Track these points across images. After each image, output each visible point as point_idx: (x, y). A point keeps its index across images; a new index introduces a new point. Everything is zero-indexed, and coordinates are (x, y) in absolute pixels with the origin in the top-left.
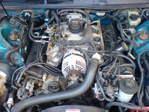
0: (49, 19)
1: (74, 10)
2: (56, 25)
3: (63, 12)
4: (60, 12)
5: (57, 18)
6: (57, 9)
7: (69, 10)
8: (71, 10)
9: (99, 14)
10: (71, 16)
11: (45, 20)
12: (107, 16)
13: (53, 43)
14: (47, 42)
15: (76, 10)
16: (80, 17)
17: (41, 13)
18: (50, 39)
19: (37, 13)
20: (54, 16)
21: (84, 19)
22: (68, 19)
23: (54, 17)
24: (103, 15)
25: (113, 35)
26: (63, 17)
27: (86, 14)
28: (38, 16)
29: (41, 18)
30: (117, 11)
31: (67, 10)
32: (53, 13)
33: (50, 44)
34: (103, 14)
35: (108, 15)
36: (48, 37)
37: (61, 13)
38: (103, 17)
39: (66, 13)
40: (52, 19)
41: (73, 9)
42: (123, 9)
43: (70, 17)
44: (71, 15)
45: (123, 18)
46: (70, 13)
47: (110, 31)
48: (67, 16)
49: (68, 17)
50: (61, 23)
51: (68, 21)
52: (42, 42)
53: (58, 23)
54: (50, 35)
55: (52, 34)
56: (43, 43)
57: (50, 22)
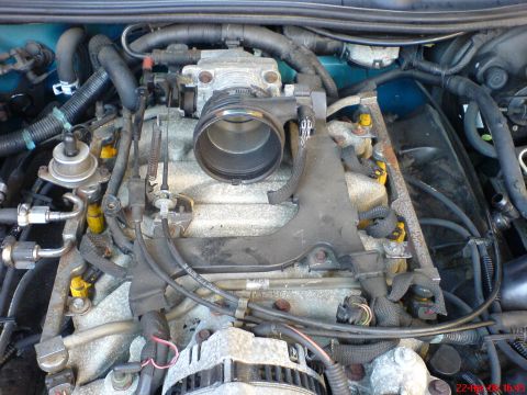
0: (76, 84)
1: (227, 32)
2: (118, 123)
3: (163, 46)
4: (139, 45)
5: (124, 83)
6: (124, 25)
7: (197, 33)
8: (209, 33)
9: (364, 55)
10: (212, 71)
11: (56, 92)
12: (411, 66)
13: (88, 266)
14: (49, 253)
15: (238, 33)
16: (269, 78)
17: (34, 48)
18: (68, 236)
19: (8, 49)
20: (107, 70)
21: (290, 89)
22: (193, 90)
23: (104, 75)
24: (387, 62)
25: (459, 183)
26: (158, 79)
27: (297, 59)
28: (11, 67)
29: (31, 76)
30: (474, 39)
31: (182, 33)
32: (98, 49)
33: (70, 266)
34: (387, 55)
35: (415, 63)
36: (55, 216)
37: (149, 50)
38: (384, 69)
39: (179, 51)
40: (96, 85)
41: (219, 25)
42: (506, 30)
43: (206, 78)
44: (208, 62)
45: (505, 78)
46: (205, 54)
47: (434, 157)
48: (186, 70)
49: (190, 76)
50: (148, 114)
51: (188, 103)
52: (13, 260)
53: (126, 113)
54: (75, 199)
55: (90, 193)
56: (20, 265)
57: (80, 103)
